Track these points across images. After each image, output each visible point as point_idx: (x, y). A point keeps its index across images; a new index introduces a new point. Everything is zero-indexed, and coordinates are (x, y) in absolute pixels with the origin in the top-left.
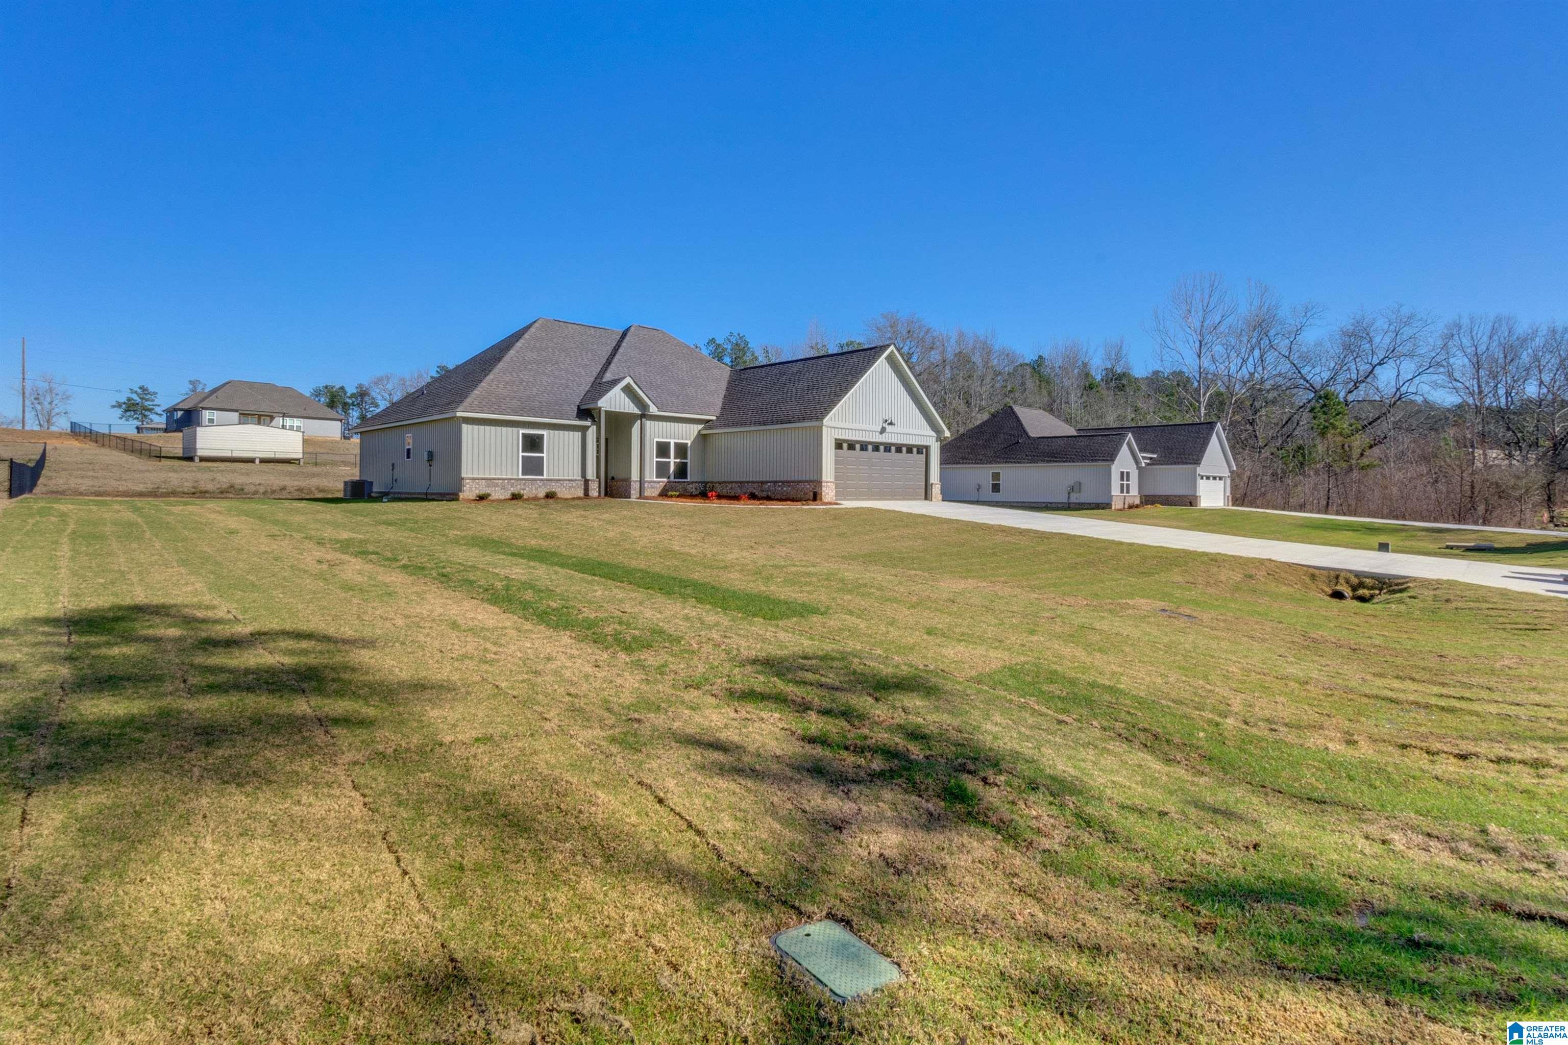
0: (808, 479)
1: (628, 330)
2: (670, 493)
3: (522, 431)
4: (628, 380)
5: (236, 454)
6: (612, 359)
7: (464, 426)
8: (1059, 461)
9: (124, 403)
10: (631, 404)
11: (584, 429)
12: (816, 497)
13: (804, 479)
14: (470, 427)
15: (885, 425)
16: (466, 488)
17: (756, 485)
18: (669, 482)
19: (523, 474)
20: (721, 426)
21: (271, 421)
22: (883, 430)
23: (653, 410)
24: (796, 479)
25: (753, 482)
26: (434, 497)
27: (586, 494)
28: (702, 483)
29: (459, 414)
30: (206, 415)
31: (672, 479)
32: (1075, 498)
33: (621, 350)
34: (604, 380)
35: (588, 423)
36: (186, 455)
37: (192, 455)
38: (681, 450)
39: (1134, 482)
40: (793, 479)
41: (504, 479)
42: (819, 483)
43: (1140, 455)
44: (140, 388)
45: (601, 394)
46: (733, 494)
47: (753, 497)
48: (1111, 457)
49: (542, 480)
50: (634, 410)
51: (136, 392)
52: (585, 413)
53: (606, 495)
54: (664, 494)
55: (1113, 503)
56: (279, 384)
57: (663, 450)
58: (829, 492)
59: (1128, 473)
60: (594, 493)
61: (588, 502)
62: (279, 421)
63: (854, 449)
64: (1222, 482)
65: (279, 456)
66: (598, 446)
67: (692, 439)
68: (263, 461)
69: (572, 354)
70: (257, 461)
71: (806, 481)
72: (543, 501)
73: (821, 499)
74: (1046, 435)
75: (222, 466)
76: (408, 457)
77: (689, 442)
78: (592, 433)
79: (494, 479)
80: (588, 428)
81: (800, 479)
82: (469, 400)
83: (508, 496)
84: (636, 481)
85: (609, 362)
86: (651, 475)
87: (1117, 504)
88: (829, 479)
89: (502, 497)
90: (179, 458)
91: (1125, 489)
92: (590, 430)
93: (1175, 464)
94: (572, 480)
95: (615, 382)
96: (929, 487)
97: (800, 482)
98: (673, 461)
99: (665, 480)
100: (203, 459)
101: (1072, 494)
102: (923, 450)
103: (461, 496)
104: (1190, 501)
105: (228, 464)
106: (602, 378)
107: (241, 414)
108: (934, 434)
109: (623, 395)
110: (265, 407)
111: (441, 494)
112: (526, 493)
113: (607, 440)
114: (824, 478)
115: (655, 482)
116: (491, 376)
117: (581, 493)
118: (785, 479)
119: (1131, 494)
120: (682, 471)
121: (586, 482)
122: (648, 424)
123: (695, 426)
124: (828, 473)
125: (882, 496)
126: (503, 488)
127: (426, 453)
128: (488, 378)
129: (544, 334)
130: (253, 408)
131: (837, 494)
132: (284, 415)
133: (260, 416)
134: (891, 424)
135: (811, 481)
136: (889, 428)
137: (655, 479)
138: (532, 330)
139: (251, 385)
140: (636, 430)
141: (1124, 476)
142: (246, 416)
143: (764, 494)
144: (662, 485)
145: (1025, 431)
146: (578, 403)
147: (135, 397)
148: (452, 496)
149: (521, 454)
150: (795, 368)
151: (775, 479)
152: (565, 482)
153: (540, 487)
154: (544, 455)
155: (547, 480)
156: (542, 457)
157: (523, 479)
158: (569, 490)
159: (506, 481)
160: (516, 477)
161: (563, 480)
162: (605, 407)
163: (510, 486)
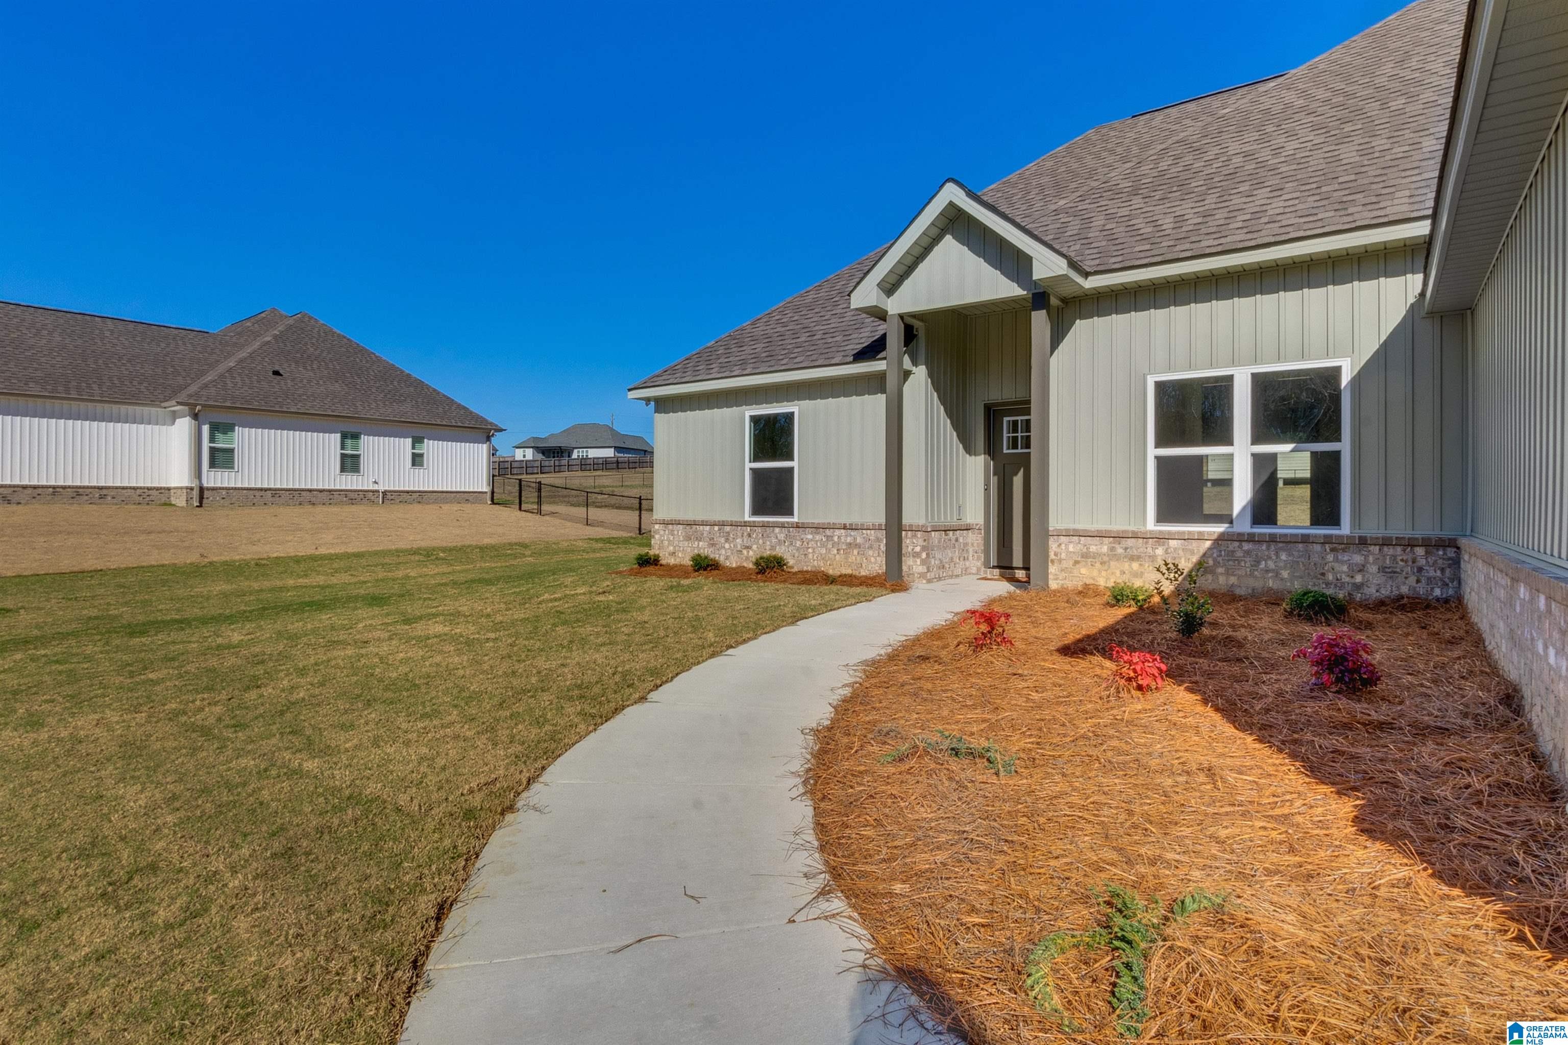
3: (751, 410)
7: (658, 418)
19: (750, 512)
31: (1243, 526)
41: (713, 525)
49: (786, 525)
67: (1362, 357)
77: (1347, 364)
98: (1244, 450)
115: (1147, 535)
126: (712, 543)
137: (1149, 527)
144: (1184, 548)
149: (749, 463)
152: (837, 532)
153: (780, 543)
154: (794, 464)
155: (797, 526)
156: (791, 470)
157: (753, 525)
158: (846, 553)
159: (716, 528)
160: (736, 518)
161: (833, 527)
162: (896, 305)
163: (723, 540)
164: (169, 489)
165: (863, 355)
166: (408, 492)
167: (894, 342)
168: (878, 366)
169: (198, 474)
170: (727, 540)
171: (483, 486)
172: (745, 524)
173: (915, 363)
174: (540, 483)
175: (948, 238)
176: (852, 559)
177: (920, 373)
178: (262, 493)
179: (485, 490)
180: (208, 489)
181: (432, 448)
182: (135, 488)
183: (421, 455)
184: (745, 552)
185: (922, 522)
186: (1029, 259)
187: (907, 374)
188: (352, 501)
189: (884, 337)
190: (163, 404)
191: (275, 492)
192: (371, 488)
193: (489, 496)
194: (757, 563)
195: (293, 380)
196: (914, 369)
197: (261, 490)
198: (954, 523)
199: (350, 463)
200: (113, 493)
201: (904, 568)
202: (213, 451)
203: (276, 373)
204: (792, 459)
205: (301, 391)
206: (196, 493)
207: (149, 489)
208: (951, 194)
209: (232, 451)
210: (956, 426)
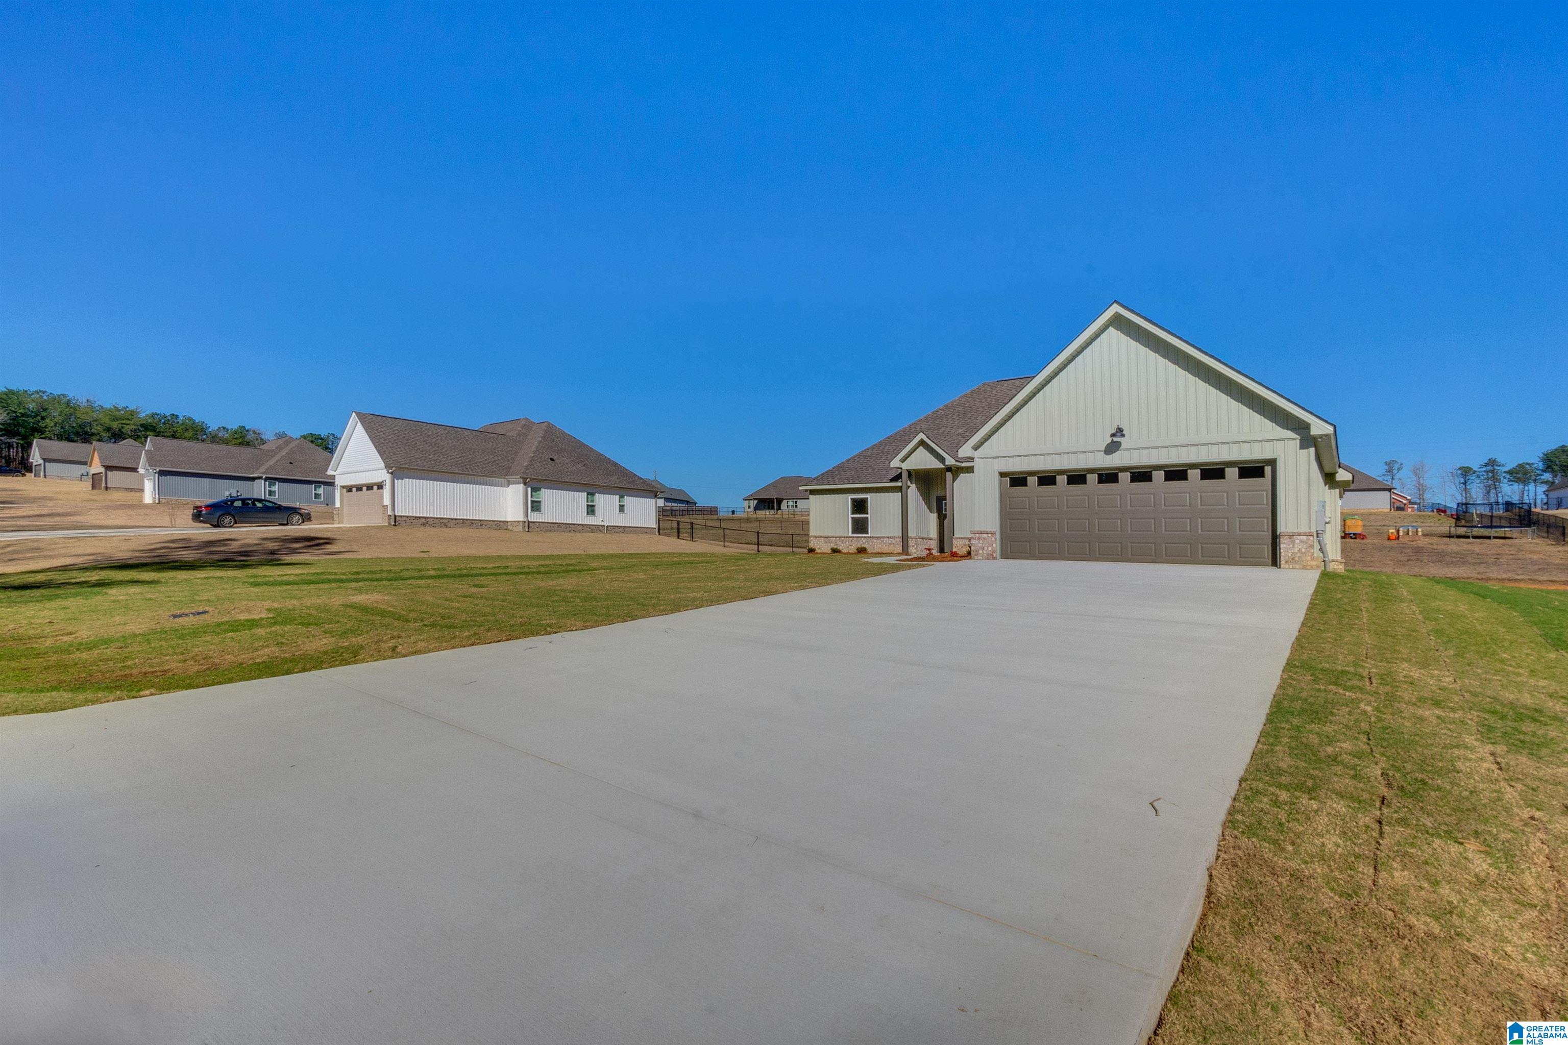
3: (851, 496)
7: (811, 497)
15: (1117, 438)
16: (811, 544)
19: (852, 533)
22: (1113, 448)
23: (950, 462)
41: (836, 537)
49: (867, 537)
58: (984, 547)
60: (913, 549)
73: (971, 555)
78: (911, 493)
79: (824, 536)
83: (831, 550)
88: (984, 530)
89: (826, 551)
92: (910, 490)
94: (893, 537)
96: (1278, 541)
108: (1291, 435)
114: (976, 528)
117: (899, 549)
136: (1130, 442)
149: (850, 516)
152: (885, 539)
153: (864, 543)
154: (868, 516)
155: (870, 537)
156: (867, 518)
157: (853, 537)
158: (889, 546)
159: (838, 539)
160: (846, 535)
161: (884, 538)
162: (905, 466)
163: (840, 543)
164: (507, 522)
165: (893, 480)
166: (618, 527)
167: (905, 476)
168: (899, 484)
169: (527, 515)
170: (842, 543)
171: (654, 525)
172: (850, 537)
173: (911, 483)
174: (692, 524)
175: (921, 447)
176: (891, 548)
177: (913, 486)
178: (553, 525)
179: (654, 527)
180: (532, 522)
181: (629, 501)
182: (494, 521)
183: (623, 506)
184: (850, 547)
185: (915, 535)
186: (945, 459)
187: (909, 487)
188: (592, 531)
189: (901, 474)
190: (506, 477)
191: (559, 525)
192: (600, 524)
193: (657, 530)
194: (857, 549)
195: (560, 463)
196: (911, 485)
197: (553, 523)
198: (926, 536)
199: (591, 510)
200: (485, 523)
201: (909, 551)
202: (532, 501)
203: (552, 459)
204: (868, 514)
205: (566, 470)
206: (526, 524)
207: (500, 522)
208: (921, 436)
209: (540, 502)
210: (926, 503)
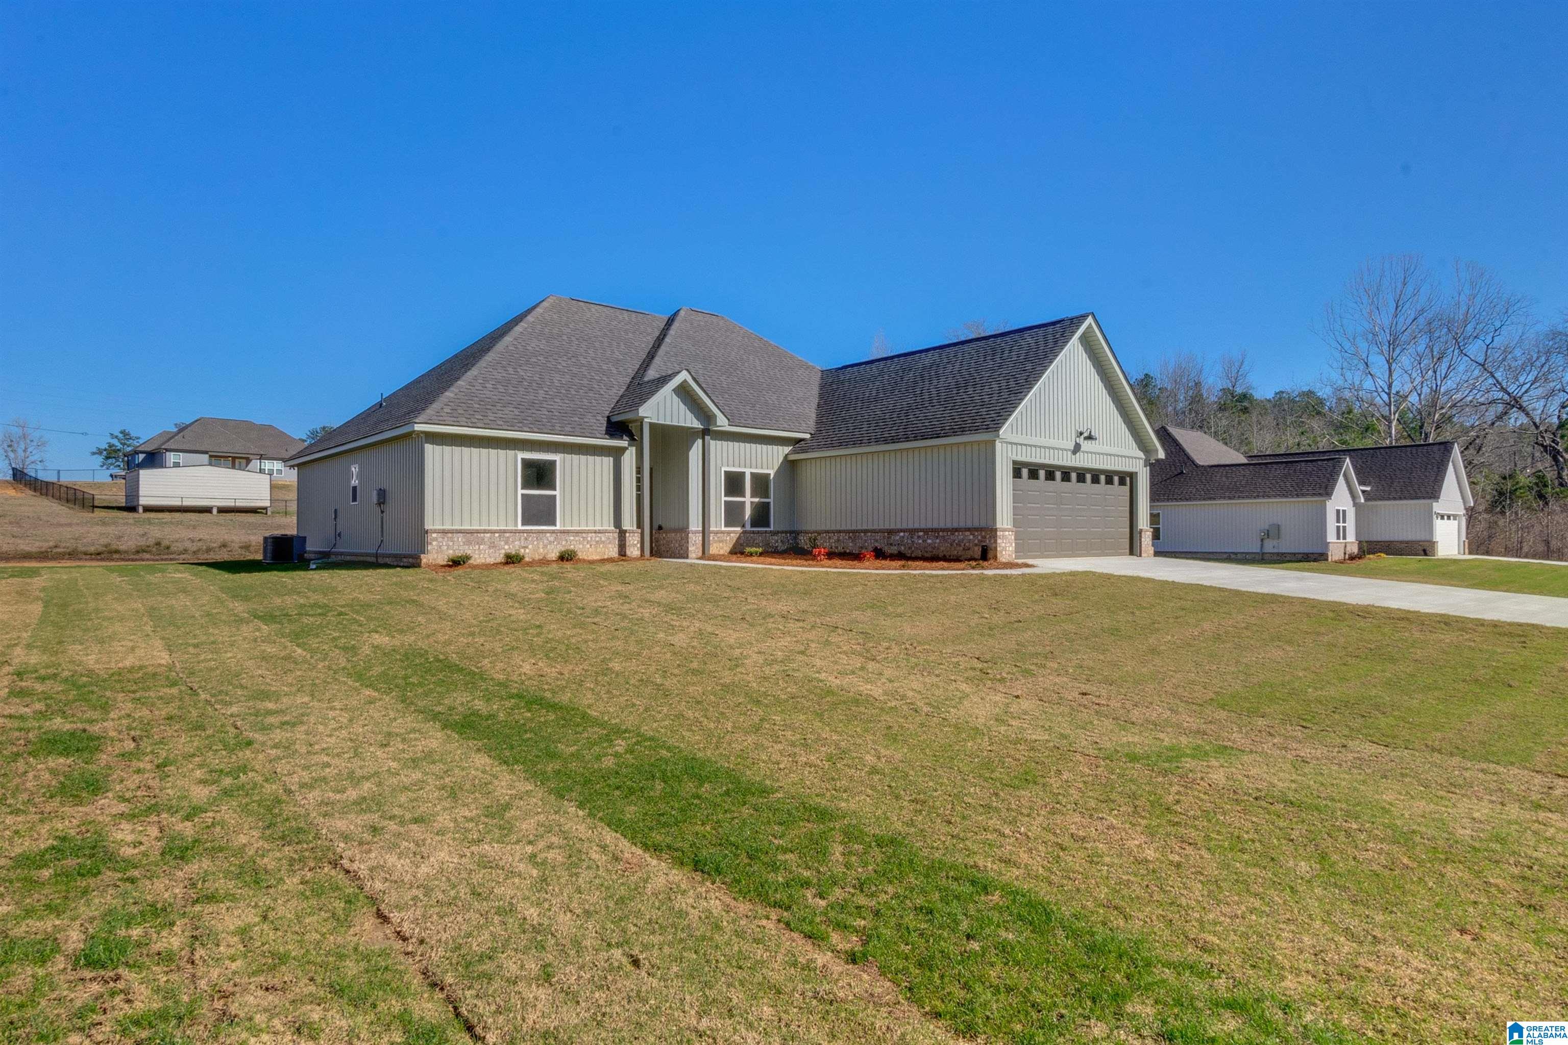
0: (969, 525)
1: (676, 314)
2: (748, 550)
3: (522, 455)
4: (684, 376)
5: (187, 503)
6: (656, 351)
7: (428, 448)
8: (1248, 497)
9: (105, 450)
10: (689, 415)
11: (617, 453)
12: (986, 554)
13: (962, 525)
14: (438, 448)
15: (1081, 440)
16: (433, 547)
17: (878, 536)
18: (744, 532)
19: (523, 524)
20: (820, 448)
21: (247, 465)
22: (1077, 448)
23: (722, 423)
24: (949, 526)
25: (874, 531)
26: (388, 561)
27: (622, 552)
28: (791, 532)
29: (418, 427)
30: (171, 457)
31: (748, 527)
32: (1270, 547)
33: (668, 340)
34: (646, 379)
35: (624, 443)
36: (129, 505)
37: (135, 504)
38: (761, 483)
39: (1350, 525)
40: (942, 526)
41: (493, 532)
42: (992, 532)
43: (1359, 488)
44: (121, 432)
45: (643, 398)
46: (840, 549)
47: (879, 554)
48: (1327, 491)
49: (553, 532)
50: (691, 421)
51: (116, 437)
52: (617, 428)
53: (652, 554)
54: (738, 551)
55: (1330, 554)
56: (258, 422)
57: (734, 483)
58: (1006, 548)
59: (1344, 511)
60: (633, 551)
61: (624, 567)
62: (255, 464)
63: (1037, 478)
64: (1456, 522)
65: (240, 504)
66: (639, 480)
67: (776, 468)
68: (222, 510)
69: (597, 344)
70: (215, 511)
71: (969, 530)
72: (554, 567)
73: (995, 558)
74: (1223, 462)
75: (166, 516)
76: (354, 499)
77: (772, 473)
78: (629, 459)
79: (478, 532)
80: (625, 449)
81: (955, 525)
82: (436, 406)
83: (500, 558)
84: (696, 532)
85: (651, 356)
86: (718, 522)
87: (1335, 553)
88: (1005, 526)
89: (491, 560)
90: (120, 508)
91: (1341, 533)
92: (628, 452)
93: (1400, 499)
94: (600, 532)
95: (663, 380)
96: (1137, 537)
97: (957, 530)
98: (748, 500)
99: (739, 529)
100: (148, 509)
101: (1266, 542)
102: (1127, 479)
103: (425, 559)
104: (1425, 549)
105: (177, 515)
106: (643, 376)
107: (211, 456)
108: (1141, 455)
109: (676, 399)
110: (238, 447)
111: (395, 556)
112: (529, 553)
113: (651, 469)
114: (999, 525)
115: (722, 532)
116: (473, 372)
117: (613, 552)
118: (929, 526)
119: (1348, 540)
120: (761, 516)
121: (622, 534)
122: (715, 446)
123: (780, 448)
124: (1004, 518)
125: (1073, 551)
126: (493, 546)
127: (375, 493)
128: (469, 373)
129: (555, 316)
130: (225, 449)
131: (1019, 549)
132: (261, 457)
133: (234, 458)
134: (1090, 438)
135: (976, 529)
136: (1086, 446)
137: (723, 529)
138: (539, 310)
139: (224, 423)
140: (695, 454)
141: (1341, 516)
142: (216, 459)
143: (894, 550)
144: (734, 537)
145: (1189, 458)
146: (607, 413)
147: (115, 442)
148: (410, 561)
149: (520, 491)
150: (927, 360)
151: (911, 526)
152: (590, 535)
154: (557, 493)
155: (561, 532)
156: (554, 496)
157: (523, 532)
158: (596, 547)
159: (497, 535)
160: (512, 528)
161: (585, 533)
163: (503, 543)
204: (555, 490)
208: (686, 376)
